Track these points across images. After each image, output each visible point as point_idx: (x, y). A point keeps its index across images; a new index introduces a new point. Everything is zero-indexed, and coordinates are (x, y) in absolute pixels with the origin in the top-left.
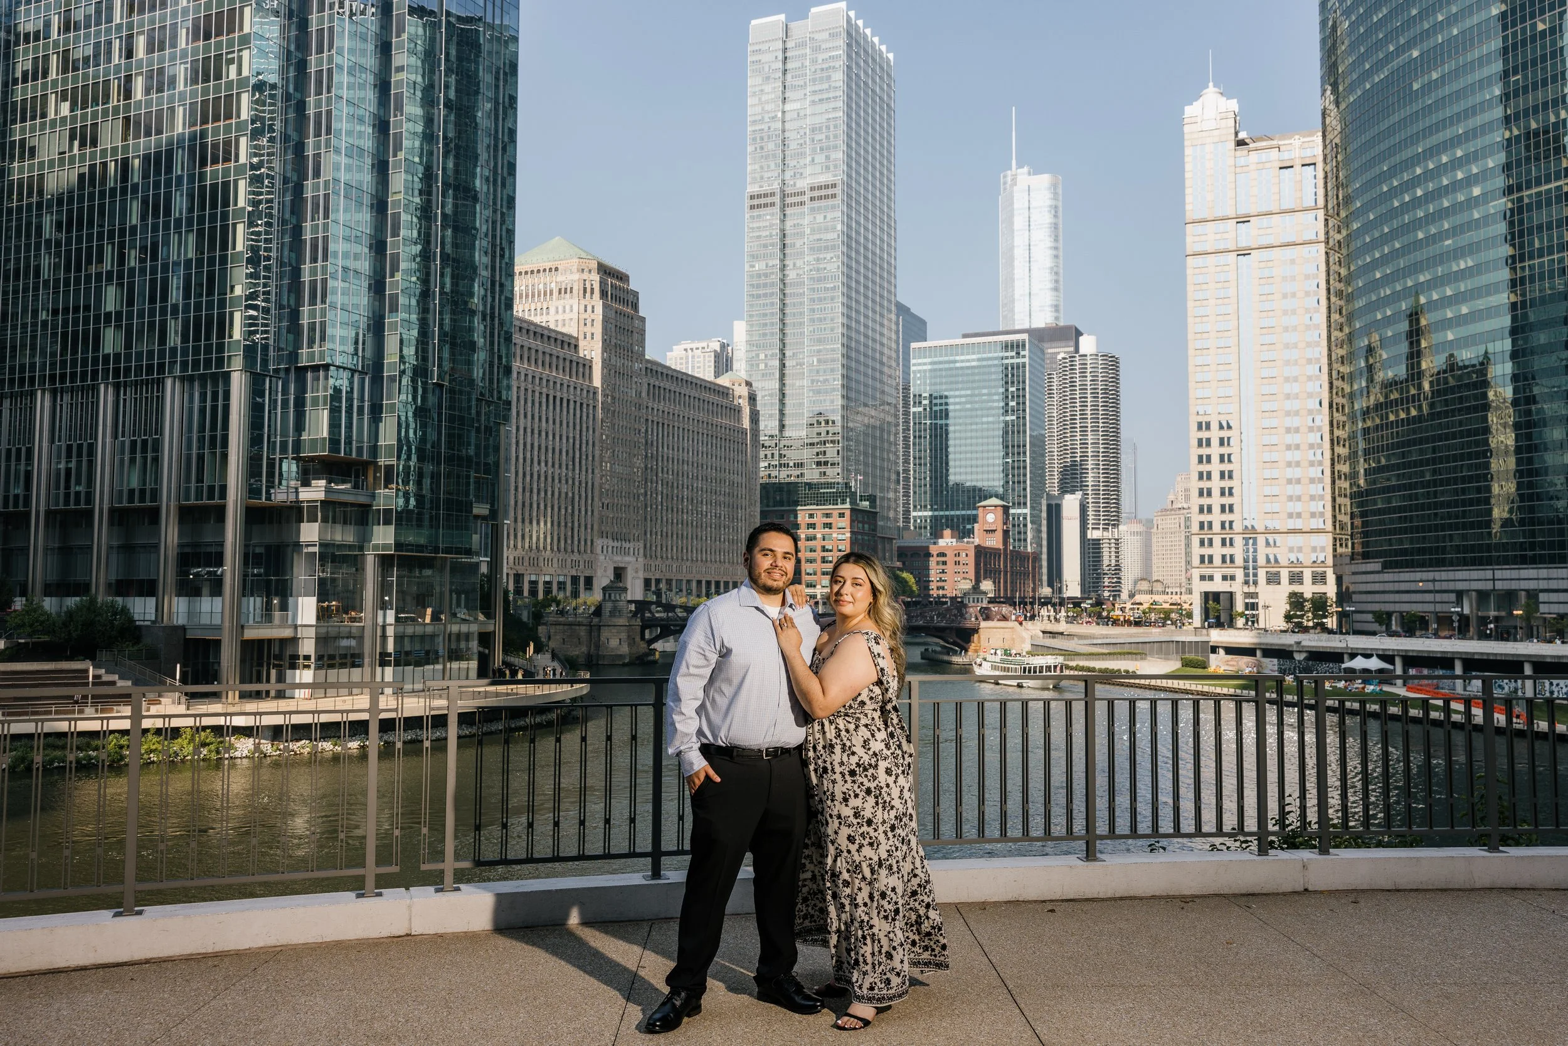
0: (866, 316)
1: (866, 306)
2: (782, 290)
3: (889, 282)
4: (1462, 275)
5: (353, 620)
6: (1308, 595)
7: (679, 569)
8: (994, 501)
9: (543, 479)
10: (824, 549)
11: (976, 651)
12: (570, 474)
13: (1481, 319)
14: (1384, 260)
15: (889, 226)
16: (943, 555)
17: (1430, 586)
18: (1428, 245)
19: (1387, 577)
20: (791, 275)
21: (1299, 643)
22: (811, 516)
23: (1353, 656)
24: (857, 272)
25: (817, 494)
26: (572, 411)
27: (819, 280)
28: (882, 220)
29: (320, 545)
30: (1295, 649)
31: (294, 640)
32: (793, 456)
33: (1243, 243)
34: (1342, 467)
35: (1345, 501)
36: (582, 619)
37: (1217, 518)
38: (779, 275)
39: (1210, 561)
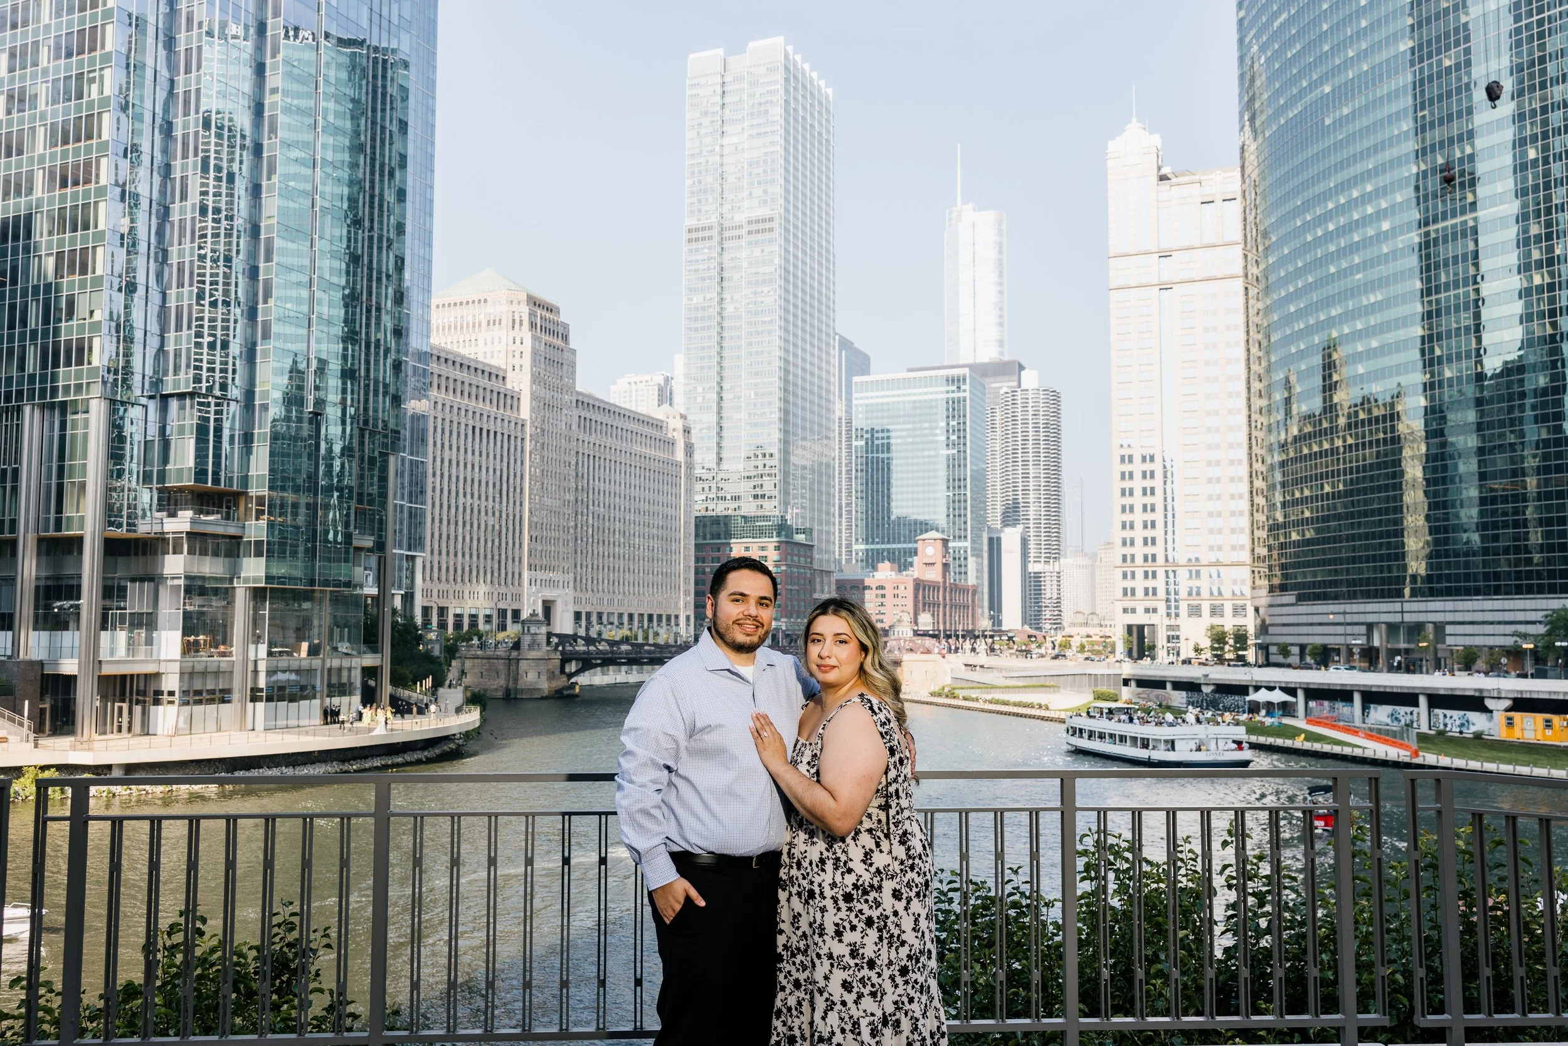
0: (804, 350)
2: (719, 324)
3: (828, 316)
4: (1372, 309)
5: (223, 654)
6: (1229, 628)
7: (611, 602)
8: (934, 534)
12: (497, 507)
13: (1390, 353)
14: (1298, 294)
15: (828, 260)
16: (882, 588)
17: (1340, 619)
18: (1339, 279)
19: (1301, 609)
20: (729, 308)
21: (1206, 676)
23: (1257, 688)
24: (795, 306)
25: (753, 526)
26: (499, 443)
27: (756, 313)
28: (820, 254)
29: (186, 577)
30: (1202, 681)
31: (157, 676)
32: (730, 490)
33: (1166, 278)
34: (1260, 500)
35: (1262, 534)
36: (501, 652)
37: (1139, 550)
38: (717, 309)
39: (1133, 594)
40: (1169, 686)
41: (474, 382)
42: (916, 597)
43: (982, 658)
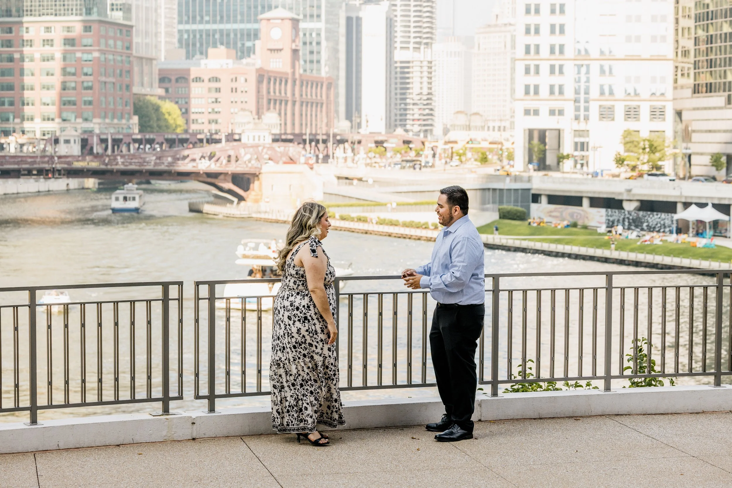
6: (644, 134)
8: (281, 12)
11: (256, 201)
16: (217, 80)
19: (730, 114)
21: (629, 191)
22: (48, 29)
23: (687, 205)
30: (624, 197)
35: (689, 23)
37: (545, 40)
39: (536, 92)
40: (586, 202)
42: (258, 91)
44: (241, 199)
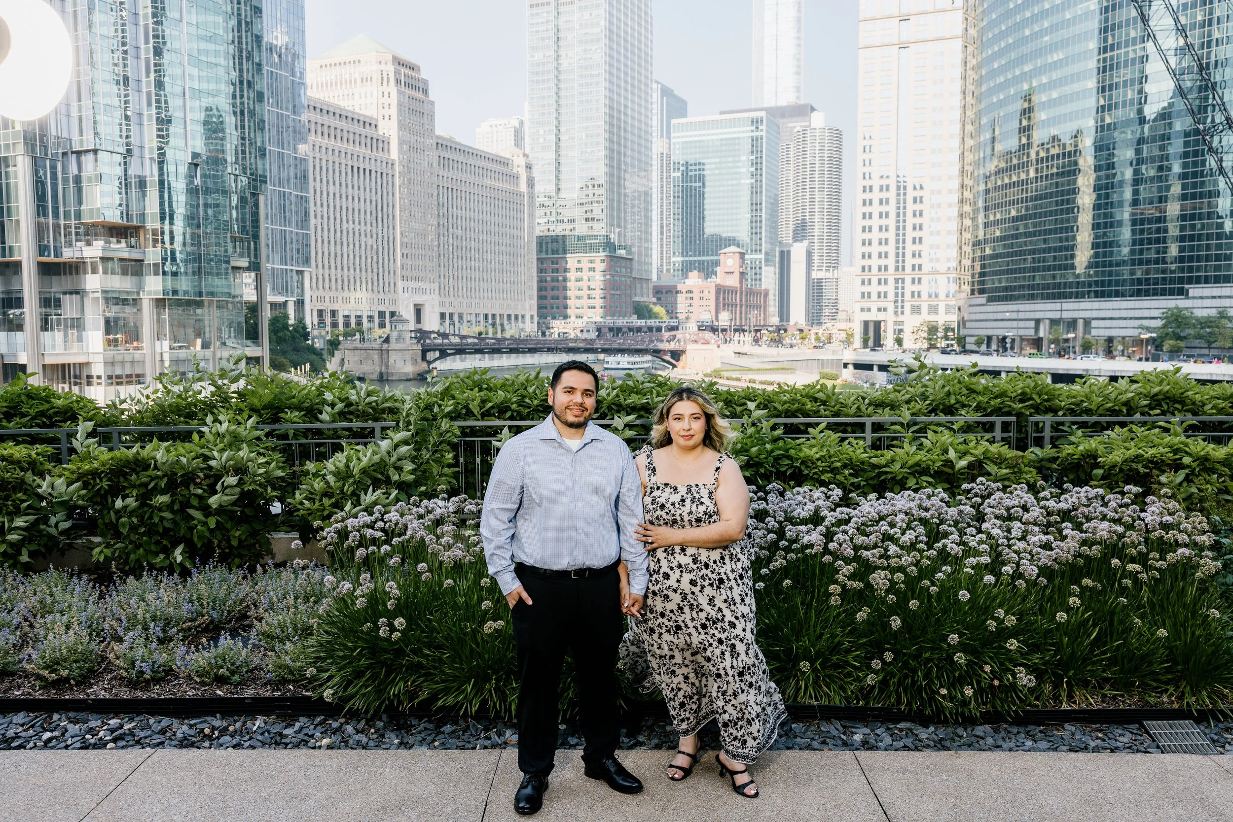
0: (626, 98)
1: (626, 90)
2: (556, 77)
3: (646, 69)
4: (1055, 66)
5: (137, 349)
6: (941, 322)
7: (469, 305)
8: (733, 249)
9: (351, 234)
10: (589, 289)
11: (684, 368)
12: (374, 231)
13: (1065, 103)
14: (1002, 53)
15: (646, 21)
16: (691, 292)
17: (1014, 316)
18: (1031, 41)
19: (989, 308)
20: (564, 64)
22: (579, 262)
24: (618, 61)
25: (584, 244)
26: (373, 179)
27: (586, 68)
28: (640, 17)
29: (104, 292)
31: (88, 364)
32: (566, 214)
33: (904, 38)
34: (968, 222)
35: (968, 249)
36: (376, 345)
37: (875, 262)
38: (555, 64)
39: (869, 297)
40: (875, 368)
41: (351, 130)
42: (717, 299)
43: (748, 348)
44: (674, 366)
